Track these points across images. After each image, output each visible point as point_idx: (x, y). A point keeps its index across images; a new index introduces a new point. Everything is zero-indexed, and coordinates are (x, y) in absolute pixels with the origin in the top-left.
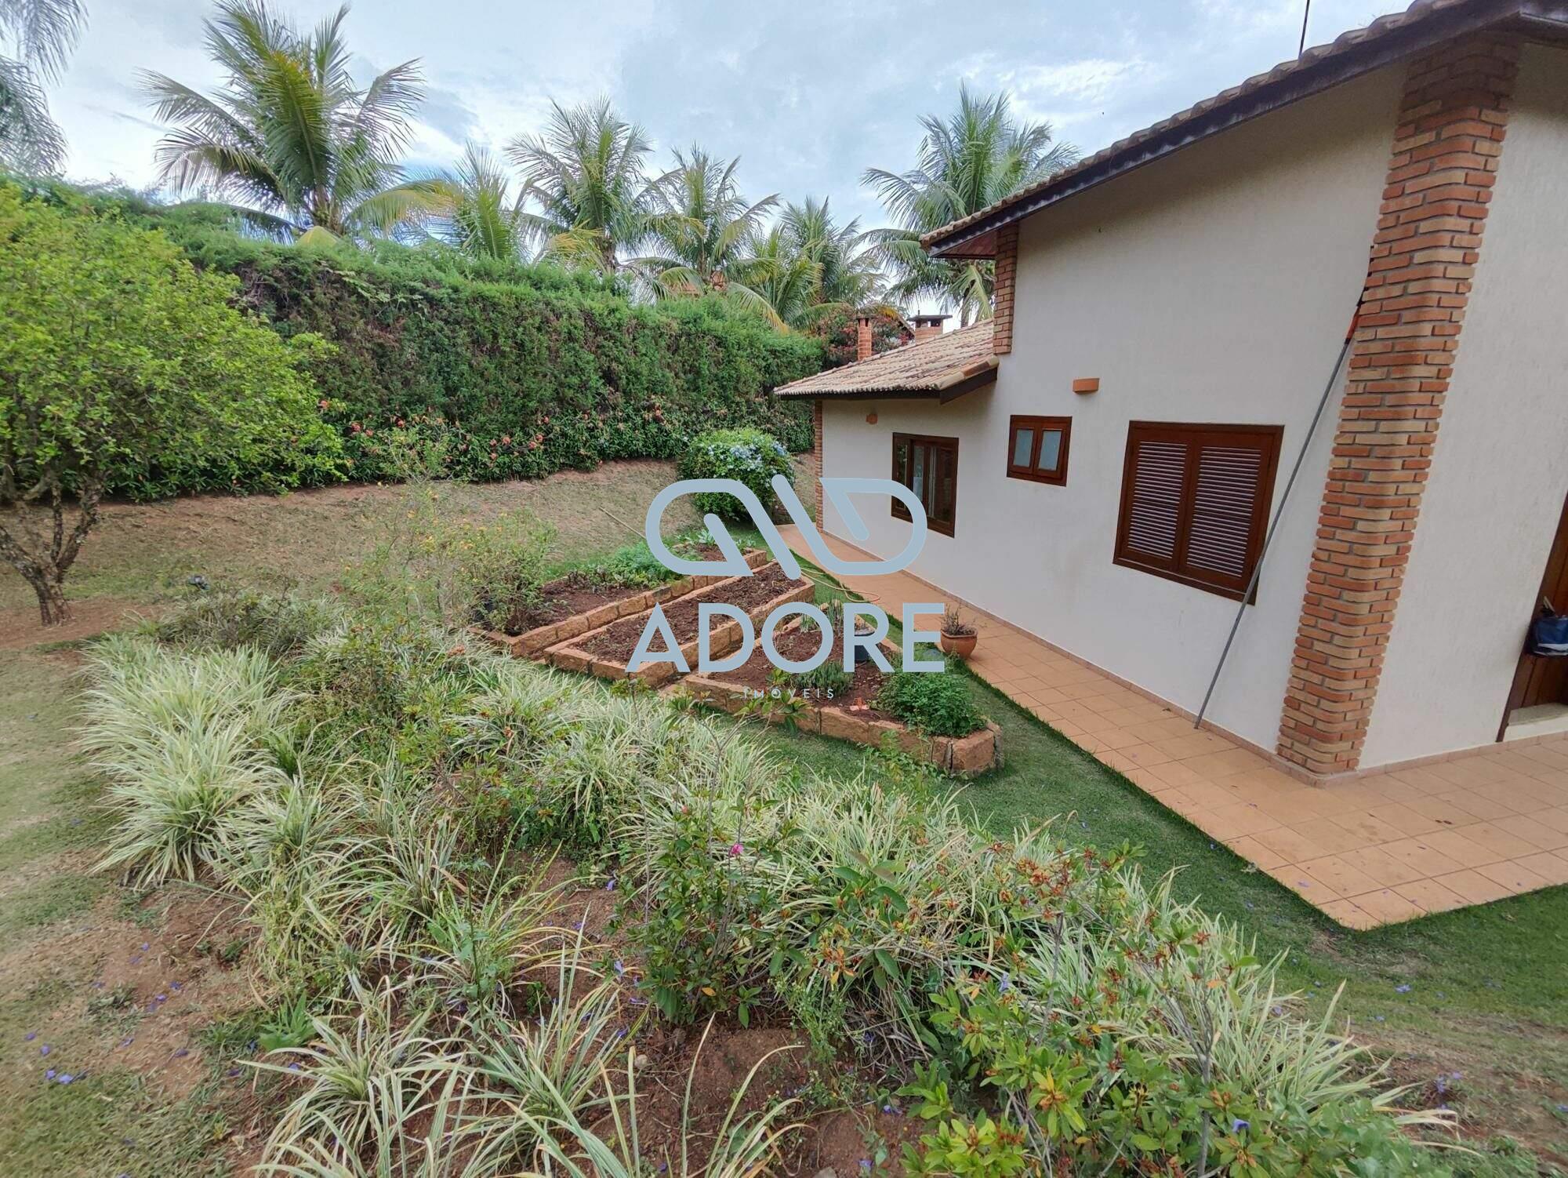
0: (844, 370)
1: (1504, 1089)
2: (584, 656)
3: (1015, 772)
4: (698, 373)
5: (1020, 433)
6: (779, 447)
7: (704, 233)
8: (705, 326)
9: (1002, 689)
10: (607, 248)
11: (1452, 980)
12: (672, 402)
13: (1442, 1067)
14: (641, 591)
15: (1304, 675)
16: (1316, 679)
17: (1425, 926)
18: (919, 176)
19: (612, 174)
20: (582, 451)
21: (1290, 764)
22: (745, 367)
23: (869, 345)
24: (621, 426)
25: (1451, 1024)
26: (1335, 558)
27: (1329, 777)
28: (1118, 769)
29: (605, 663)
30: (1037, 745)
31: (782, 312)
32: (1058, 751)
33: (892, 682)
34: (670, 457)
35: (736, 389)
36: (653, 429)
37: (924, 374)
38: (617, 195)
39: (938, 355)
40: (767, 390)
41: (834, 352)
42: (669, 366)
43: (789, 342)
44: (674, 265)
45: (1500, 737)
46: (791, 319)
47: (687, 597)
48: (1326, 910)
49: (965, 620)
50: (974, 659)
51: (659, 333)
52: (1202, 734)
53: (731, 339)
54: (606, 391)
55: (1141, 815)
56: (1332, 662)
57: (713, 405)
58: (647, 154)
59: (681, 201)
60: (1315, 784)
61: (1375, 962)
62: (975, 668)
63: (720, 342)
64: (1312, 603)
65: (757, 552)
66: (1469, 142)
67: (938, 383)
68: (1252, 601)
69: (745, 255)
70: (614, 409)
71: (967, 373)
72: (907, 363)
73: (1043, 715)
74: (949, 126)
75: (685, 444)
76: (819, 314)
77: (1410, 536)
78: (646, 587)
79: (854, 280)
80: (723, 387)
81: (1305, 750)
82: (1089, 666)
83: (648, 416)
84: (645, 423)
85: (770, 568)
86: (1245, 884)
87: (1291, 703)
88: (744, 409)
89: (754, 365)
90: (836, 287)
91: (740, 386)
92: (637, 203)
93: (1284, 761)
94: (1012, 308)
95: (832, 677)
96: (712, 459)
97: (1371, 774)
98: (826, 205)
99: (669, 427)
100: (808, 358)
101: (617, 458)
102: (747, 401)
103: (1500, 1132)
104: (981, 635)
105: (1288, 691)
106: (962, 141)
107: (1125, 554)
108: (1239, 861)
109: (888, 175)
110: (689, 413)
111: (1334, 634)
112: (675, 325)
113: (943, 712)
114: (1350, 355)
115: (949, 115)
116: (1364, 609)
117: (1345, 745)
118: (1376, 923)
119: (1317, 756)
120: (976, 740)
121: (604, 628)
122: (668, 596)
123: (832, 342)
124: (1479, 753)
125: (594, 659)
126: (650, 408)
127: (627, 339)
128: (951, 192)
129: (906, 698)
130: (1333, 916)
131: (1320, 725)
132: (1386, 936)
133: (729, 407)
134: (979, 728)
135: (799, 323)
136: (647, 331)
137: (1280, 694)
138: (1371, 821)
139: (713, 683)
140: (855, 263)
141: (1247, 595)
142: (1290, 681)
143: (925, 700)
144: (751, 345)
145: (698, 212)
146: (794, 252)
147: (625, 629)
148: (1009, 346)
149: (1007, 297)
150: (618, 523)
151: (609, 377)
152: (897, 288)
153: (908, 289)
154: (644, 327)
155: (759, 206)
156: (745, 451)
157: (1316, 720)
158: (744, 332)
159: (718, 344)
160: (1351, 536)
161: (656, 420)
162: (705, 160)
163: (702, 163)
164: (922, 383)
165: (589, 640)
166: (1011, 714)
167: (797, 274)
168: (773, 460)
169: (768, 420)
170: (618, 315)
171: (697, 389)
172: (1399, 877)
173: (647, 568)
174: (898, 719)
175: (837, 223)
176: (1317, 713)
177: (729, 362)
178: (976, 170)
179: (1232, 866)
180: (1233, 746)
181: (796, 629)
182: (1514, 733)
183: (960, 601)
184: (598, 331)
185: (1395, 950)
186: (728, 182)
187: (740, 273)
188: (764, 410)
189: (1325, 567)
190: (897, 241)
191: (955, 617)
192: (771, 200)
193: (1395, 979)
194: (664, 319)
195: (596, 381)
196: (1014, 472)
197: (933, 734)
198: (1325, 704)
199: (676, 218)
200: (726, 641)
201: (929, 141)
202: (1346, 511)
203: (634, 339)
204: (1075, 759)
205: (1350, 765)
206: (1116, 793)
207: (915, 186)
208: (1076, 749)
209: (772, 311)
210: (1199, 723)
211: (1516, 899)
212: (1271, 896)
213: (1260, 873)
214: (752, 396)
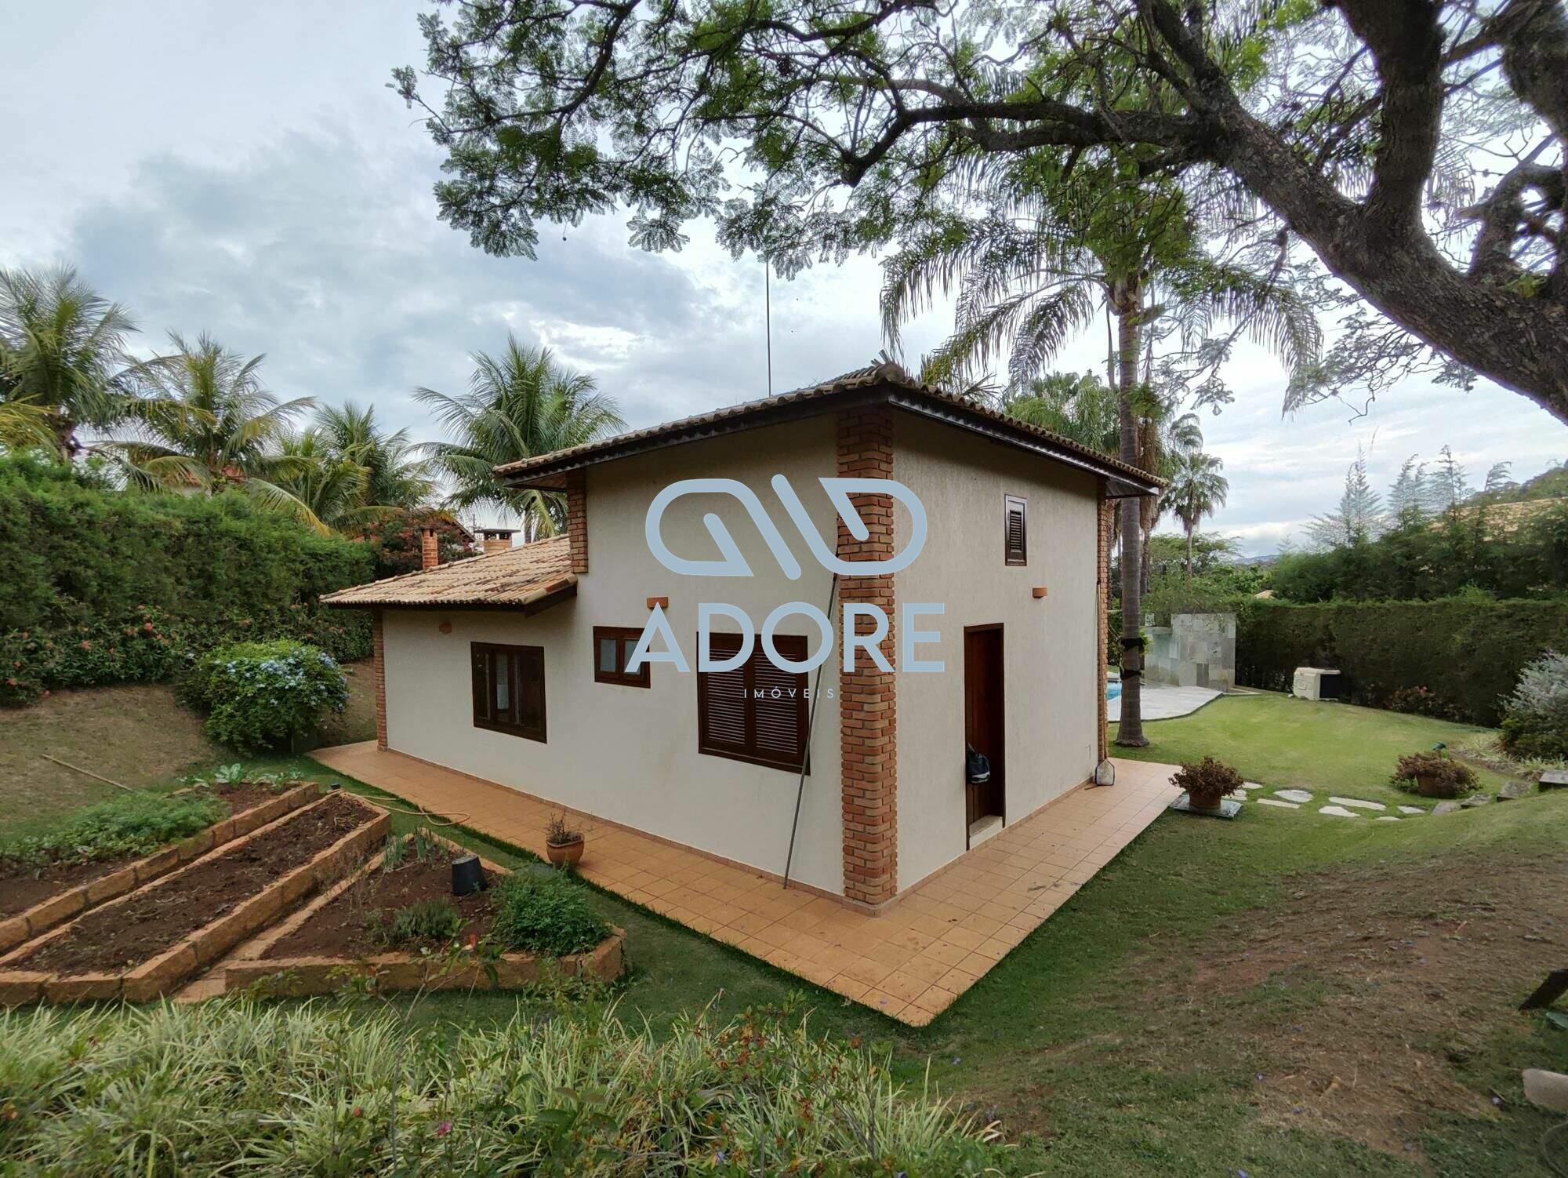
0: (408, 579)
1: (1019, 1103)
2: (31, 976)
3: (644, 973)
4: (211, 578)
5: (604, 642)
6: (327, 659)
7: (214, 423)
8: (222, 526)
9: (616, 891)
10: (63, 427)
11: (980, 1041)
12: (171, 612)
13: (987, 1104)
14: (126, 862)
15: (851, 826)
16: (860, 828)
17: (958, 1005)
18: (474, 400)
19: (78, 347)
20: (13, 681)
21: (855, 902)
22: (278, 573)
23: (434, 554)
24: (86, 644)
25: (986, 1074)
26: (856, 733)
27: (882, 906)
28: (732, 942)
29: (75, 979)
30: (659, 938)
31: (319, 511)
32: (679, 940)
33: (508, 909)
34: (165, 680)
35: (265, 595)
36: (140, 645)
37: (504, 587)
38: (85, 371)
39: (514, 568)
40: (307, 596)
41: (388, 556)
42: (166, 569)
43: (333, 545)
44: (166, 453)
45: (968, 848)
46: (331, 519)
47: (207, 858)
48: (901, 1018)
49: (571, 826)
50: (584, 865)
51: (152, 532)
52: (789, 893)
53: (259, 541)
54: (62, 601)
55: (758, 981)
56: (868, 812)
57: (233, 614)
58: (131, 333)
59: (181, 387)
60: (874, 915)
61: (938, 1048)
62: (586, 874)
63: (243, 544)
64: (847, 767)
65: (306, 785)
66: (876, 463)
67: (522, 598)
68: (808, 773)
69: (271, 450)
70: (75, 623)
71: (549, 589)
72: (481, 575)
73: (659, 907)
74: (500, 364)
75: (190, 662)
76: (364, 514)
77: (894, 712)
78: (137, 856)
79: (404, 486)
80: (246, 593)
81: (863, 887)
82: (690, 850)
83: (133, 630)
84: (126, 640)
85: (328, 802)
86: (846, 1017)
87: (848, 850)
88: (277, 618)
89: (290, 569)
90: (384, 490)
91: (271, 593)
92: (115, 383)
93: (851, 901)
94: (585, 535)
95: (435, 919)
96: (233, 677)
97: (907, 895)
98: (370, 411)
99: (164, 642)
100: (357, 562)
101: (75, 685)
102: (281, 609)
103: (1024, 1133)
104: (587, 838)
105: (844, 841)
106: (513, 378)
107: (709, 744)
108: (839, 998)
109: (442, 397)
110: (197, 624)
111: (865, 790)
112: (178, 524)
113: (568, 928)
114: (837, 590)
115: (500, 356)
116: (879, 768)
117: (886, 877)
118: (932, 1016)
119: (871, 890)
120: (604, 949)
121: (65, 928)
122: (173, 861)
123: (385, 546)
124: (960, 861)
125: (53, 978)
126: (137, 620)
127: (103, 539)
128: (506, 419)
129: (526, 923)
130: (906, 1022)
131: (869, 865)
132: (939, 1025)
133: (255, 616)
134: (605, 937)
135: (341, 524)
136: (133, 530)
137: (839, 846)
138: (914, 934)
139: (269, 963)
140: (406, 469)
141: (804, 767)
142: (844, 833)
143: (548, 920)
144: (285, 548)
145: (205, 401)
146: (334, 454)
147: (107, 922)
148: (586, 566)
149: (581, 526)
150: (74, 773)
151: (67, 584)
152: (454, 497)
153: (467, 499)
154: (130, 524)
155: (289, 405)
156: (281, 666)
157: (866, 860)
158: (276, 534)
159: (240, 547)
160: (862, 715)
161: (144, 634)
162: (217, 352)
163: (212, 353)
164: (505, 597)
165: (37, 950)
166: (628, 914)
167: (337, 476)
168: (320, 674)
169: (309, 629)
170: (89, 511)
171: (208, 595)
172: (938, 973)
173: (136, 829)
174: (520, 947)
175: (384, 431)
176: (867, 856)
177: (256, 565)
178: (528, 406)
179: (834, 1005)
180: (814, 897)
181: (378, 870)
182: (975, 841)
183: (565, 810)
184: (53, 528)
185: (946, 1033)
186: (248, 376)
187: (268, 469)
188: (302, 618)
189: (850, 740)
190: (453, 456)
191: (558, 826)
192: (306, 402)
193: (951, 1057)
194: (161, 517)
195: (45, 589)
196: (601, 677)
197: (560, 955)
198: (869, 847)
199: (174, 405)
200: (277, 903)
201: (481, 373)
202: (855, 698)
203: (113, 539)
204: (694, 944)
205: (892, 892)
206: (734, 967)
207: (469, 409)
208: (694, 934)
209: (305, 510)
210: (787, 883)
211: (999, 965)
212: (865, 1020)
213: (854, 1003)
214: (287, 602)
